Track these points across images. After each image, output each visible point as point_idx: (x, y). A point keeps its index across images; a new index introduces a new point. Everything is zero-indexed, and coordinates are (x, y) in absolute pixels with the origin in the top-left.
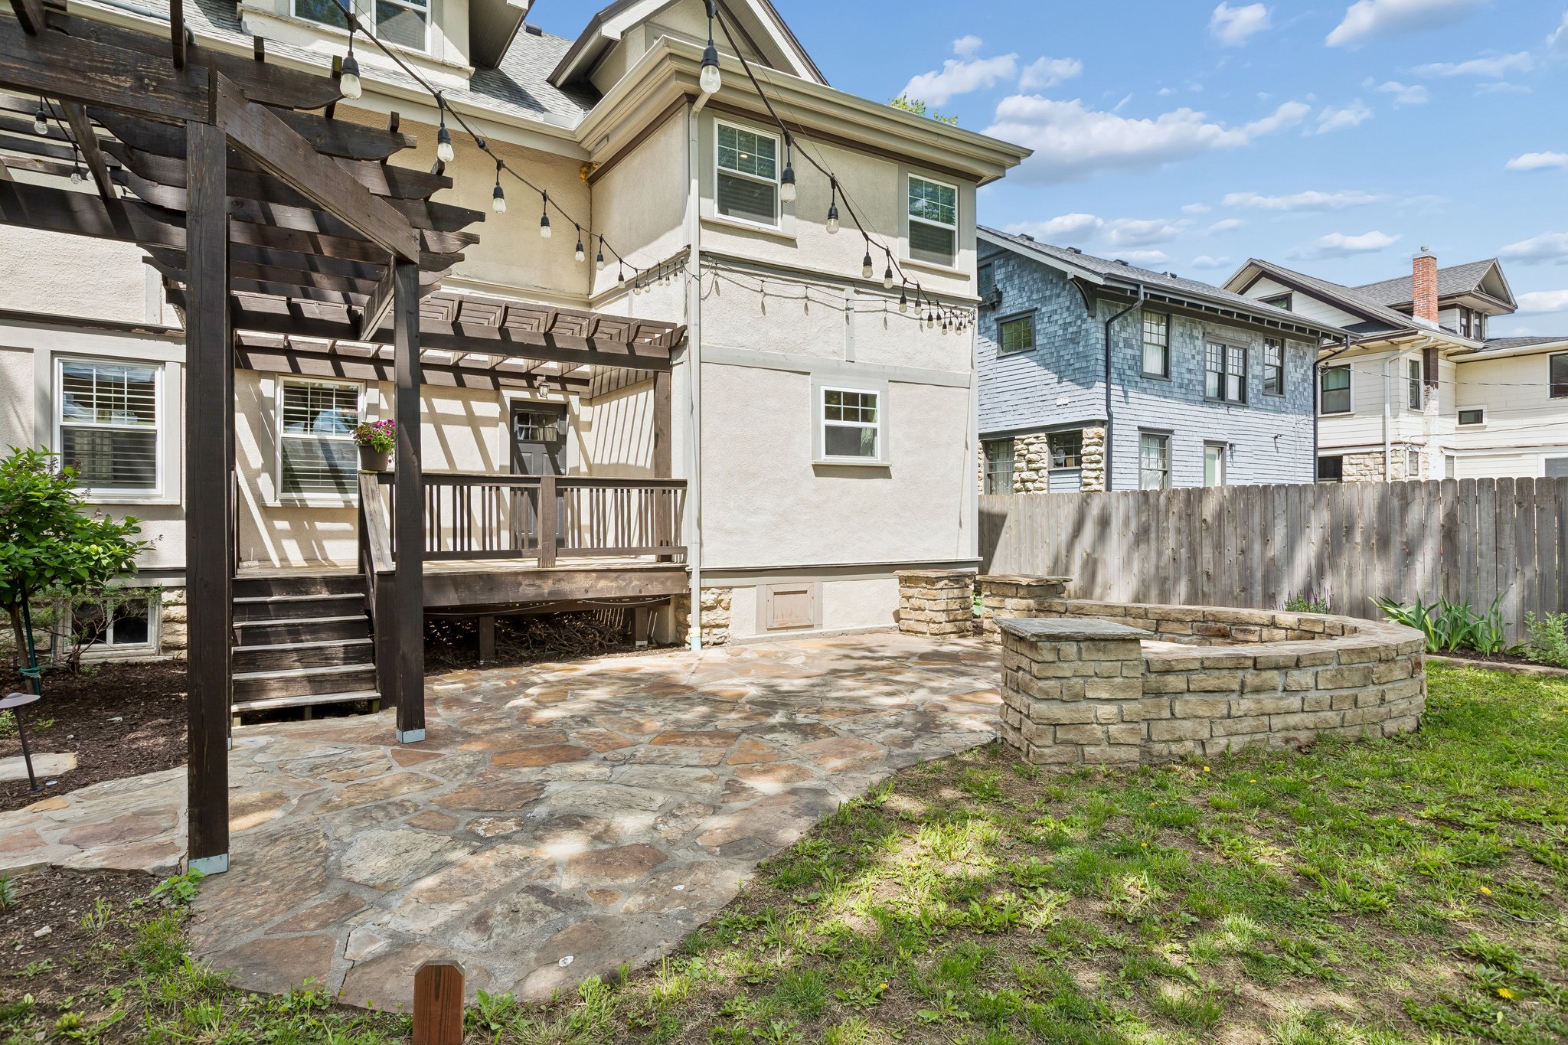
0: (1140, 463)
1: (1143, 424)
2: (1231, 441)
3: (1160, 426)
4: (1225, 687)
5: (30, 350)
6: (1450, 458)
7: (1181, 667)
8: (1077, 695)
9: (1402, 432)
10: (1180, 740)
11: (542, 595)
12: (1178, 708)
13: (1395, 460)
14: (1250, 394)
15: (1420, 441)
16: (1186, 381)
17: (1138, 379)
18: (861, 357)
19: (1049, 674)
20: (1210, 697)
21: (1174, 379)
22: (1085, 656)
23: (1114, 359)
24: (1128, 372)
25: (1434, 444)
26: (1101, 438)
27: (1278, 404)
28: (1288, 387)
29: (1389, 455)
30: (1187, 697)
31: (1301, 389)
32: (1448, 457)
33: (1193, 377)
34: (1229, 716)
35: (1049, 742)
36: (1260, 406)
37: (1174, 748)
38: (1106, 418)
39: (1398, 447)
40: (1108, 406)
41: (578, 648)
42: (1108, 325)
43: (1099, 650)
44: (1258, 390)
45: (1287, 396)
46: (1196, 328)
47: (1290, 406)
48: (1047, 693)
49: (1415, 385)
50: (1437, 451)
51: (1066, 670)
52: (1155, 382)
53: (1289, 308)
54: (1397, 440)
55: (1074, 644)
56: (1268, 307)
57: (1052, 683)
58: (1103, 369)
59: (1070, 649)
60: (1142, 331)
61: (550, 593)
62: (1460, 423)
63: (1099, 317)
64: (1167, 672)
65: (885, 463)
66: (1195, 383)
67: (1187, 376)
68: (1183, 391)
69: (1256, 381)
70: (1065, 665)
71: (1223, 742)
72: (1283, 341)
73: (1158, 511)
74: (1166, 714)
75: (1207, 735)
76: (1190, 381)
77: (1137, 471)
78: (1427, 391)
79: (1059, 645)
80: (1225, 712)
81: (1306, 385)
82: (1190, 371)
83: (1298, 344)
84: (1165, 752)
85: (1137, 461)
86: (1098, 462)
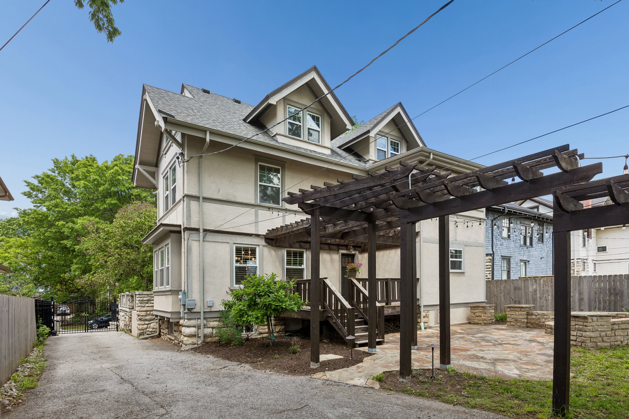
0: (501, 268)
1: (502, 255)
2: (528, 260)
3: (507, 255)
4: (627, 328)
5: (228, 243)
6: (595, 264)
7: (617, 323)
8: (596, 330)
9: (580, 255)
10: (617, 341)
11: (389, 313)
12: (617, 333)
13: (578, 265)
14: (534, 243)
15: (585, 258)
16: (515, 239)
17: (501, 239)
18: (458, 239)
19: (590, 325)
20: (623, 330)
21: (511, 239)
22: (598, 321)
23: (494, 233)
24: (498, 237)
25: (590, 259)
26: (490, 260)
27: (542, 246)
28: (545, 240)
29: (575, 263)
30: (618, 330)
31: (549, 241)
32: (594, 263)
33: (517, 238)
34: (627, 335)
35: (589, 342)
36: (537, 247)
37: (616, 343)
38: (492, 253)
39: (579, 260)
40: (492, 249)
41: (390, 330)
42: (492, 221)
43: (601, 319)
44: (536, 242)
45: (544, 243)
46: (518, 221)
47: (545, 247)
48: (590, 330)
49: (584, 238)
50: (591, 261)
51: (594, 324)
52: (506, 240)
53: (538, 210)
54: (579, 258)
55: (596, 318)
56: (531, 210)
57: (591, 327)
58: (491, 236)
59: (595, 319)
60: (502, 222)
61: (391, 313)
62: (598, 251)
63: (490, 218)
64: (614, 324)
65: (464, 272)
66: (517, 240)
67: (515, 238)
68: (514, 243)
69: (535, 239)
70: (594, 323)
71: (626, 341)
72: (543, 224)
73: (540, 285)
74: (613, 335)
75: (623, 340)
76: (516, 239)
77: (501, 271)
78: (588, 240)
79: (592, 318)
80: (627, 334)
81: (550, 239)
82: (516, 236)
83: (548, 225)
84: (614, 344)
85: (500, 268)
86: (490, 268)
